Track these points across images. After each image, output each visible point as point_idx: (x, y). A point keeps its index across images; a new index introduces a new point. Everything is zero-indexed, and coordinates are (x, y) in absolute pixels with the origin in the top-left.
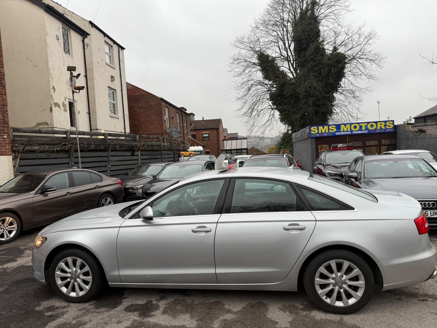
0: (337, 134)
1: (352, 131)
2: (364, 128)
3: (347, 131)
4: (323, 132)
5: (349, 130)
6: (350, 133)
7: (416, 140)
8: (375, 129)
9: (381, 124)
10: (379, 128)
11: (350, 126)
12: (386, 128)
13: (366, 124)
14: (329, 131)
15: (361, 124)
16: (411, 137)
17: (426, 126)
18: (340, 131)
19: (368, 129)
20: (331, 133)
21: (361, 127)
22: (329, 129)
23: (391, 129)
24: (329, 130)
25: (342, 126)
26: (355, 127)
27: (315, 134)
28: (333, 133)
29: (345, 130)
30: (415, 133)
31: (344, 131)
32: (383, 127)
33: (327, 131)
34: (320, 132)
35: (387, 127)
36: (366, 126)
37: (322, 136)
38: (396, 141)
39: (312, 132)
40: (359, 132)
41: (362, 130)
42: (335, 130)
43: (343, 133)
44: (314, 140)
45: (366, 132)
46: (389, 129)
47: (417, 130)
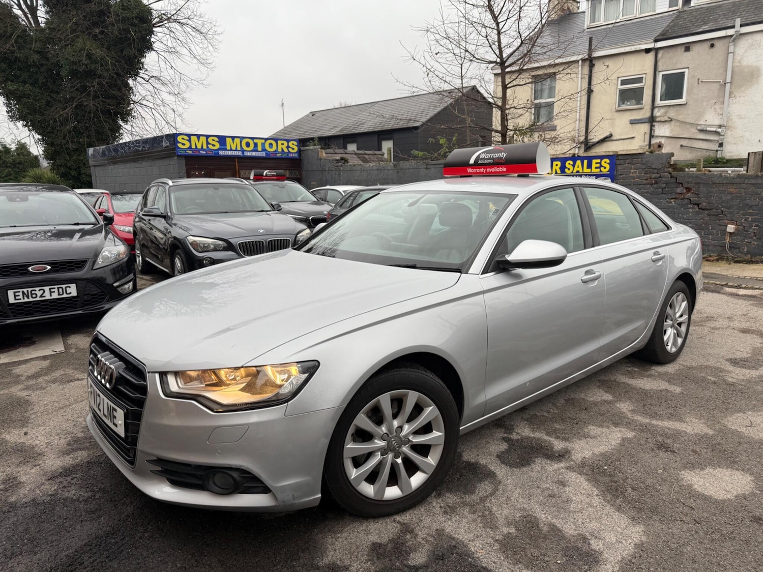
0: (222, 153)
1: (243, 151)
2: (260, 148)
3: (236, 150)
4: (199, 147)
5: (239, 148)
6: (240, 154)
7: (337, 173)
8: (275, 151)
9: (283, 144)
10: (280, 150)
11: (241, 142)
12: (289, 152)
13: (263, 141)
14: (207, 147)
15: (256, 141)
16: (329, 168)
17: (336, 153)
18: (226, 150)
19: (266, 150)
20: (212, 150)
21: (256, 145)
22: (208, 143)
23: (295, 153)
24: (209, 145)
25: (229, 140)
26: (248, 145)
27: (185, 150)
28: (214, 150)
29: (234, 148)
30: (335, 162)
31: (231, 150)
32: (286, 150)
33: (205, 147)
34: (193, 147)
35: (290, 150)
36: (263, 145)
37: (197, 154)
38: (300, 174)
39: (180, 145)
40: (254, 154)
41: (257, 151)
42: (217, 146)
43: (230, 153)
44: (183, 161)
45: (263, 154)
46: (293, 153)
47: (338, 158)
